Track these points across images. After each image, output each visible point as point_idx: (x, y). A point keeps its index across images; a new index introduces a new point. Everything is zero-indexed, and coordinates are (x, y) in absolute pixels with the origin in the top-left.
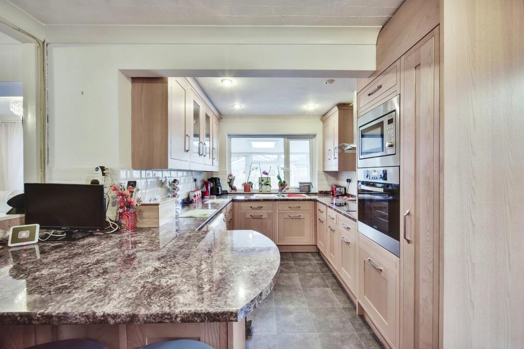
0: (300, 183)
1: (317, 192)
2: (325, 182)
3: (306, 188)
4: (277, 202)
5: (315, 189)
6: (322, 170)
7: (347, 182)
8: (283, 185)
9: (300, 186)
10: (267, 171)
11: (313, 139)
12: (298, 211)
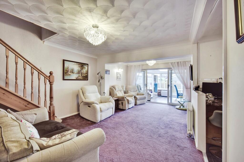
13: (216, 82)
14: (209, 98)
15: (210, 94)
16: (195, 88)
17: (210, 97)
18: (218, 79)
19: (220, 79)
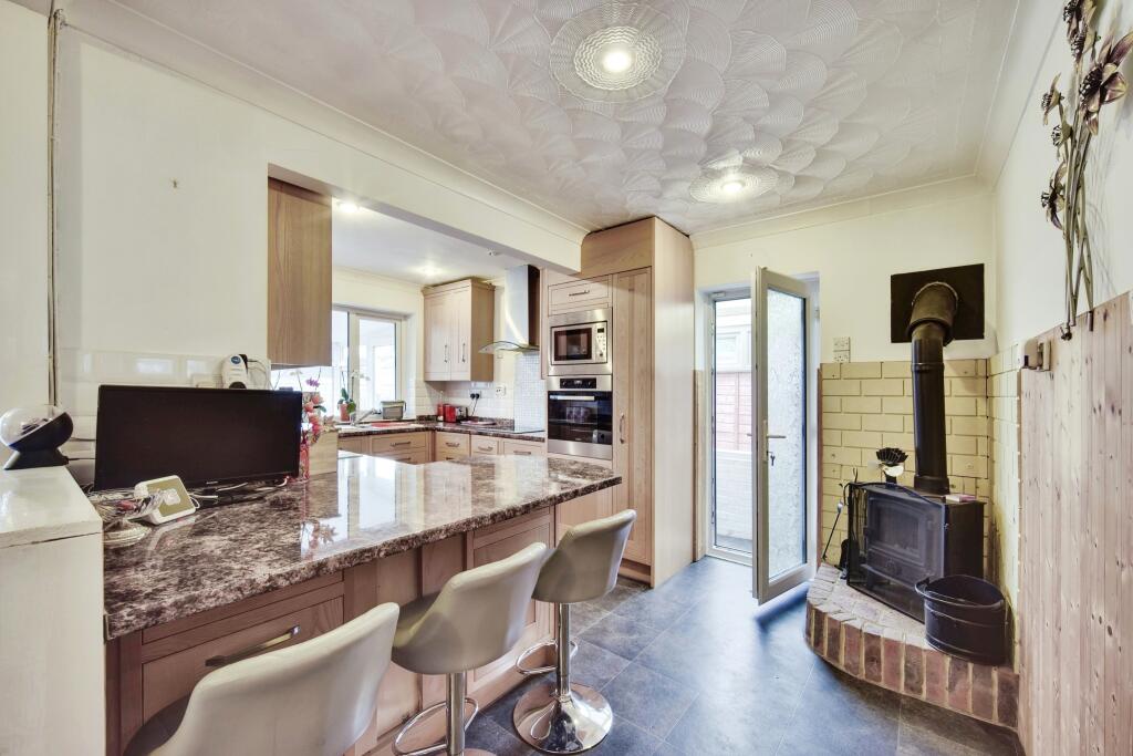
0: (384, 403)
1: (414, 417)
2: (427, 400)
3: (394, 411)
4: (371, 437)
5: (411, 412)
6: (422, 379)
7: (470, 399)
8: (349, 407)
9: (384, 409)
10: (315, 379)
11: (403, 323)
12: (406, 451)
13: (209, 383)
14: (158, 518)
15: (164, 487)
16: (15, 446)
17: (165, 510)
18: (221, 365)
19: (235, 360)
